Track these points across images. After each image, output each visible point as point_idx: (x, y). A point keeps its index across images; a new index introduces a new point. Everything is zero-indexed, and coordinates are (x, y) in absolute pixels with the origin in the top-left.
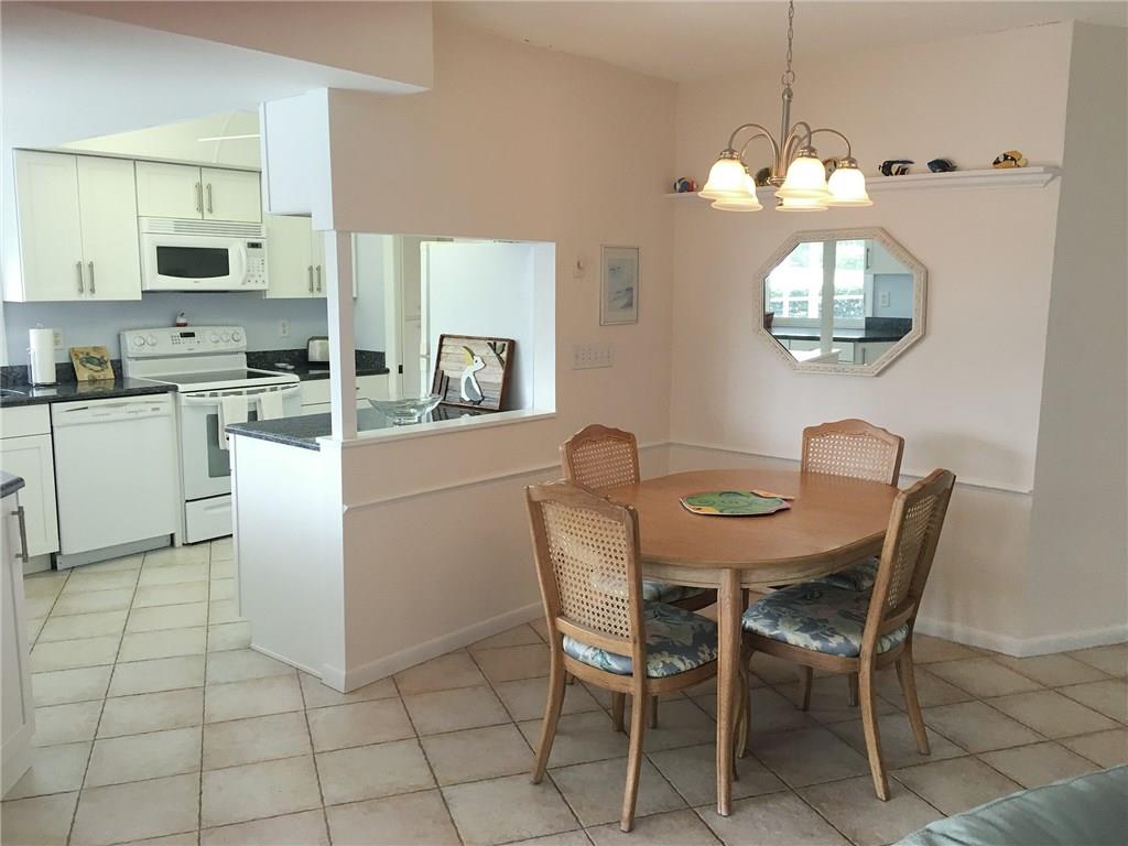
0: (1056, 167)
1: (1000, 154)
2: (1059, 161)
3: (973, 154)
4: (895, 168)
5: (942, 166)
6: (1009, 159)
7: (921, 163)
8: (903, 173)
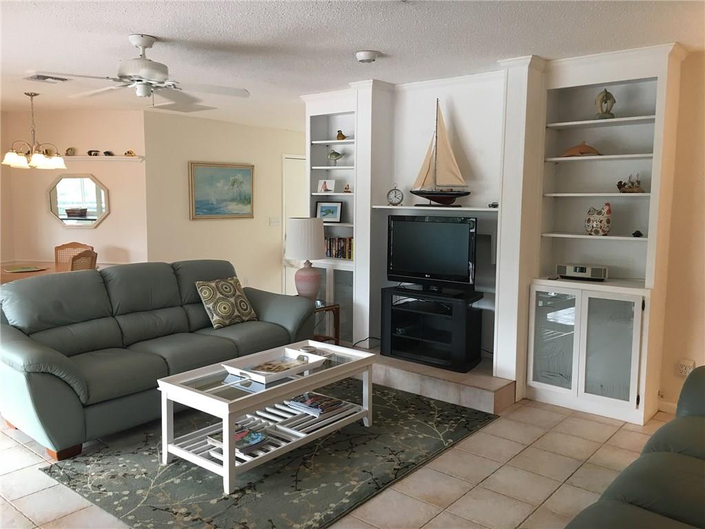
0: (143, 157)
1: (126, 151)
2: (144, 155)
3: (119, 150)
4: (93, 153)
5: (108, 154)
6: (129, 153)
7: (102, 153)
8: (96, 155)
